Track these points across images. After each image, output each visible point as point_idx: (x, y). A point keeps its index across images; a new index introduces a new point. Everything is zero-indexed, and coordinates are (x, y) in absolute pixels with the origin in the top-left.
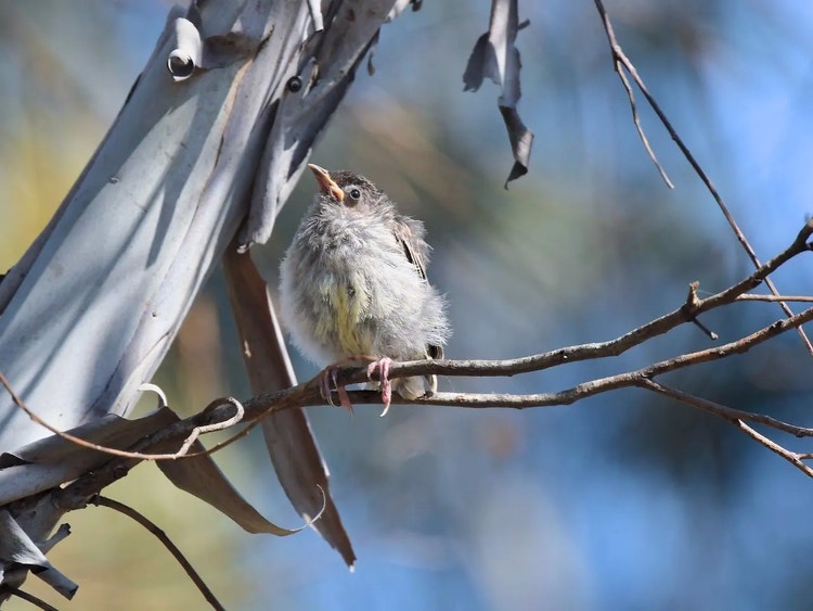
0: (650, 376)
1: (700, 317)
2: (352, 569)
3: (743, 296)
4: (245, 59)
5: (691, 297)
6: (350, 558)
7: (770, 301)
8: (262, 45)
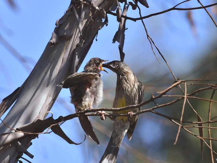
0: (152, 110)
1: (155, 100)
2: (99, 145)
3: (163, 96)
4: (68, 40)
5: (152, 97)
6: (98, 143)
7: (169, 97)
8: (71, 37)
